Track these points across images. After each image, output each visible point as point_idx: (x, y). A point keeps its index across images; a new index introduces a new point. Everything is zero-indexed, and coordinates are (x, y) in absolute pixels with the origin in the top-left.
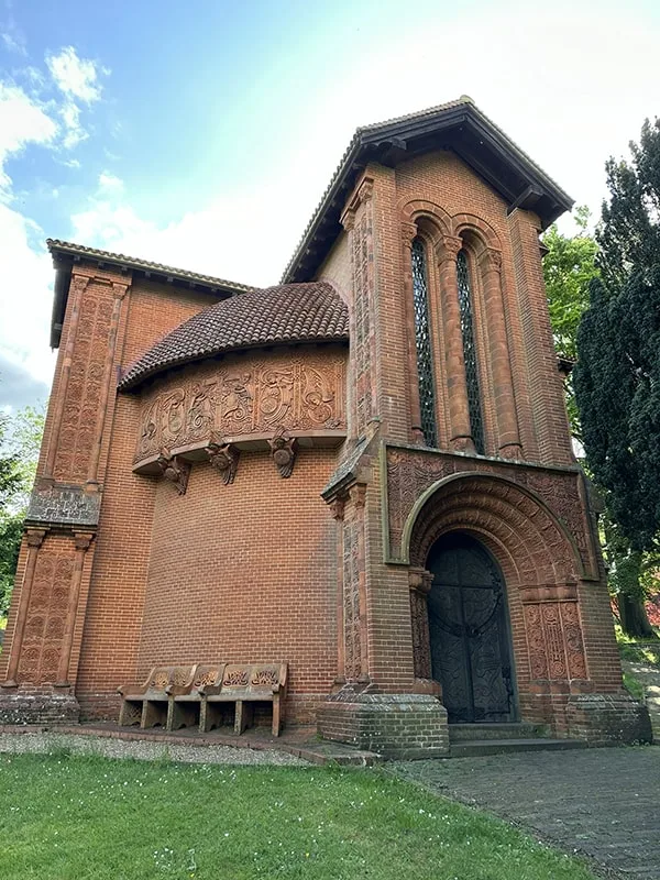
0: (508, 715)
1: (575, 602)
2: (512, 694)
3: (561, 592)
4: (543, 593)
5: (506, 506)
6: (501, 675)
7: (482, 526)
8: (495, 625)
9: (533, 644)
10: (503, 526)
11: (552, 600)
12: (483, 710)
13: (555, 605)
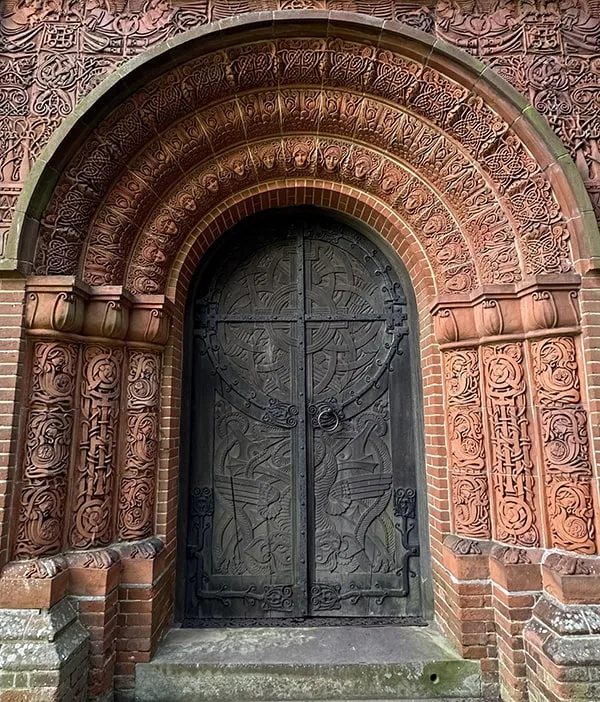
0: (403, 601)
1: (572, 336)
2: (416, 553)
3: (530, 311)
4: (482, 317)
5: (383, 107)
6: (390, 510)
7: (335, 174)
8: (385, 399)
9: (457, 446)
10: (388, 164)
11: (505, 335)
12: (337, 589)
13: (513, 348)
